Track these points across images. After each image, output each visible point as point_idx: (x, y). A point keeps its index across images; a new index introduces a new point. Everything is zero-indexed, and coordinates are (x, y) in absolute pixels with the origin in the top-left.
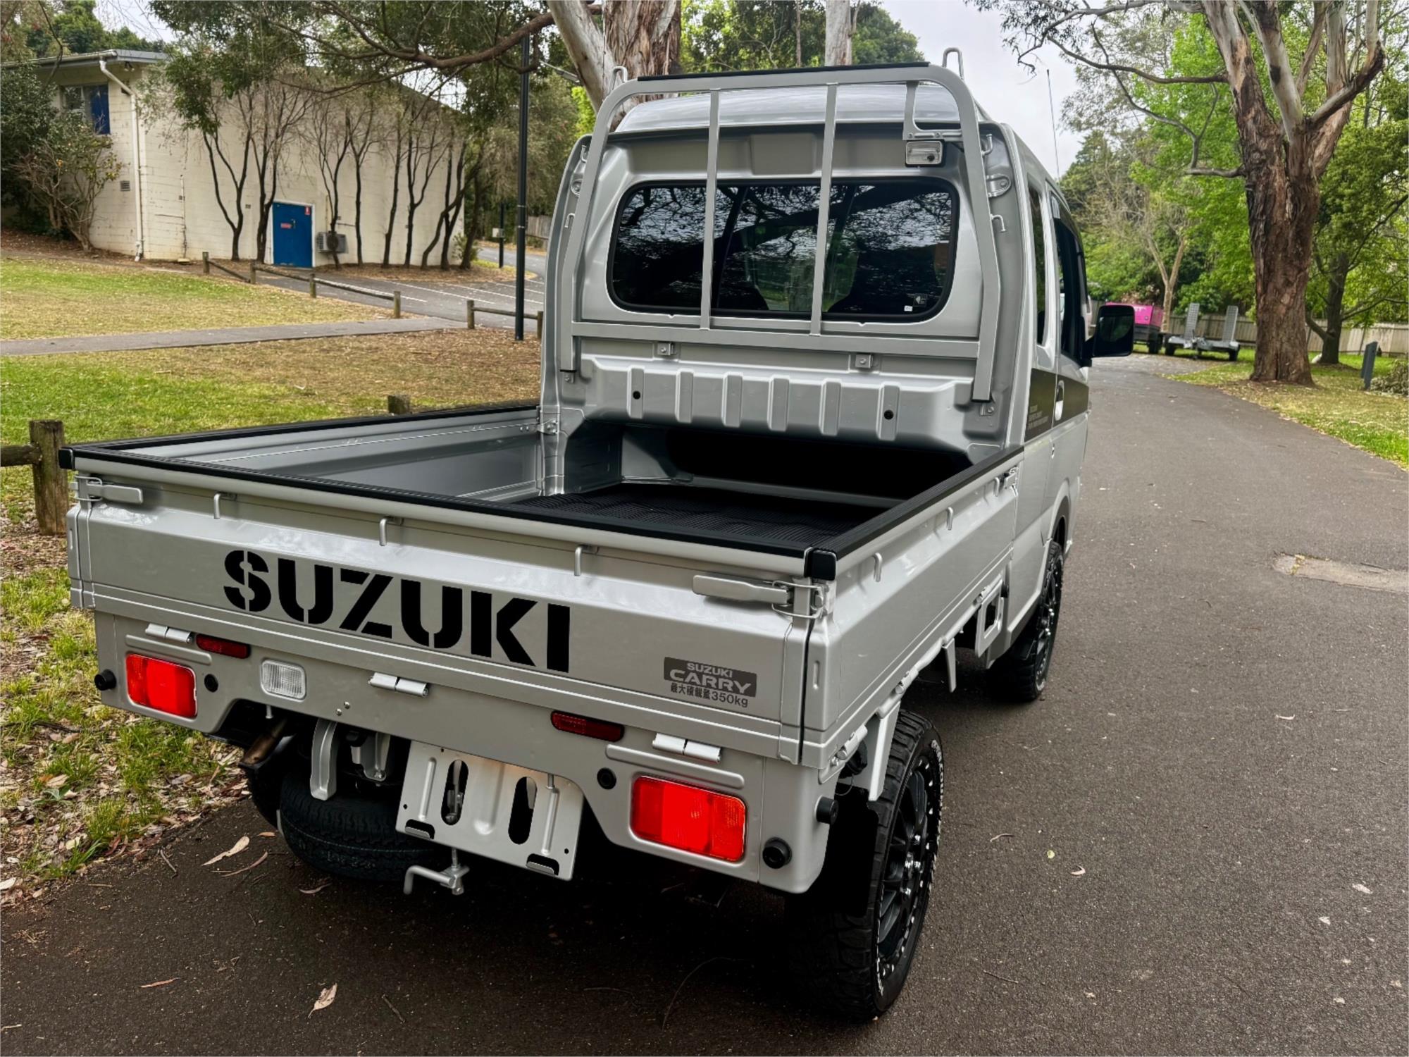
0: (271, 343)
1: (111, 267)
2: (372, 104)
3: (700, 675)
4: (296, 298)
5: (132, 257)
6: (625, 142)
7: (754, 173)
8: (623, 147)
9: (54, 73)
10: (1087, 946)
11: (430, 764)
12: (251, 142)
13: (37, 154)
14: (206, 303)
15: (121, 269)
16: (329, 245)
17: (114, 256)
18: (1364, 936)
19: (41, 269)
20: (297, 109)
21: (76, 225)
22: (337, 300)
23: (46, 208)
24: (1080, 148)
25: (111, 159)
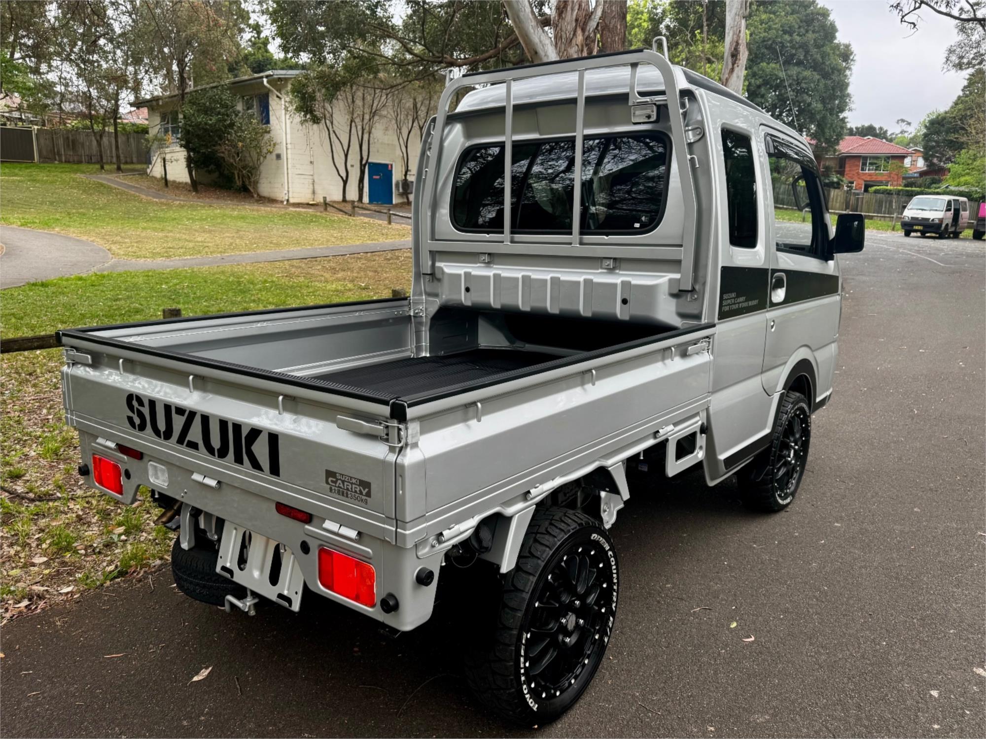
0: (356, 255)
1: (269, 209)
2: (430, 93)
3: (343, 482)
4: (379, 225)
5: (282, 202)
6: (461, 118)
7: (541, 134)
8: (460, 122)
9: (238, 88)
10: (727, 694)
11: (234, 531)
12: (353, 124)
13: (228, 140)
14: (322, 230)
15: (274, 210)
16: (403, 188)
17: (272, 201)
18: (962, 708)
19: (228, 212)
20: (382, 100)
21: (250, 182)
22: (403, 226)
23: (233, 173)
24: (966, 83)
25: (270, 140)
